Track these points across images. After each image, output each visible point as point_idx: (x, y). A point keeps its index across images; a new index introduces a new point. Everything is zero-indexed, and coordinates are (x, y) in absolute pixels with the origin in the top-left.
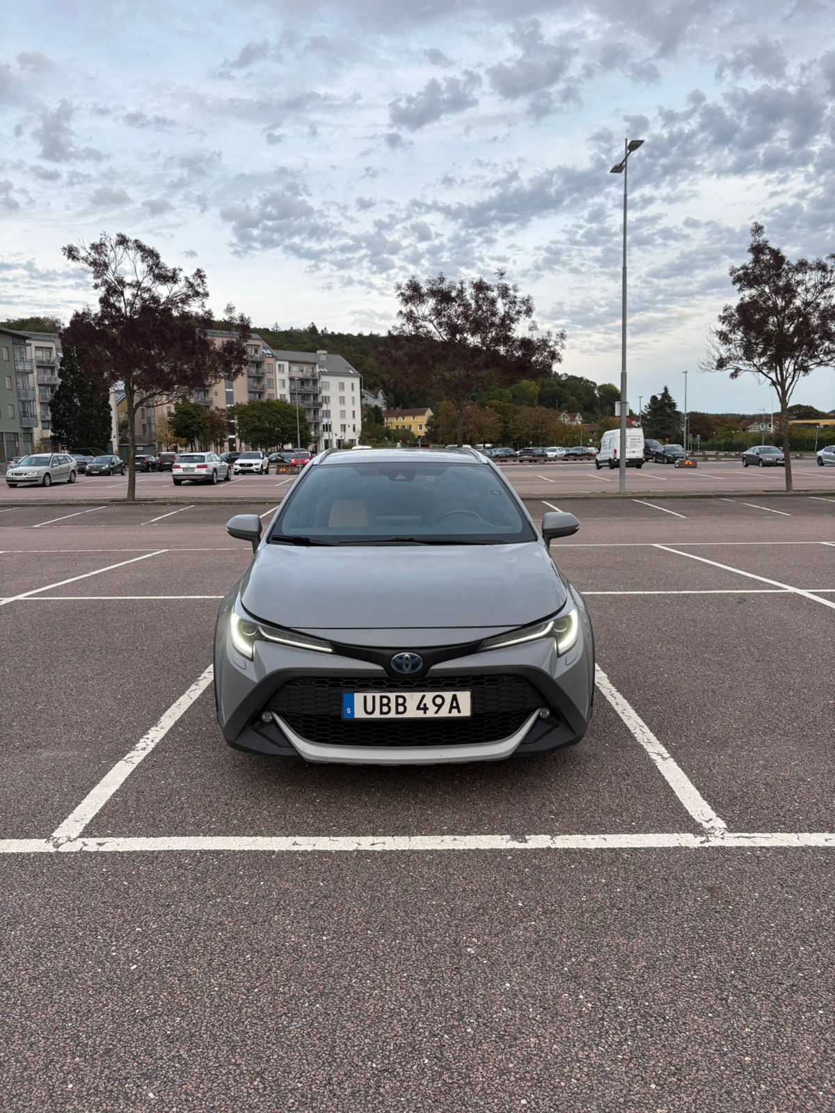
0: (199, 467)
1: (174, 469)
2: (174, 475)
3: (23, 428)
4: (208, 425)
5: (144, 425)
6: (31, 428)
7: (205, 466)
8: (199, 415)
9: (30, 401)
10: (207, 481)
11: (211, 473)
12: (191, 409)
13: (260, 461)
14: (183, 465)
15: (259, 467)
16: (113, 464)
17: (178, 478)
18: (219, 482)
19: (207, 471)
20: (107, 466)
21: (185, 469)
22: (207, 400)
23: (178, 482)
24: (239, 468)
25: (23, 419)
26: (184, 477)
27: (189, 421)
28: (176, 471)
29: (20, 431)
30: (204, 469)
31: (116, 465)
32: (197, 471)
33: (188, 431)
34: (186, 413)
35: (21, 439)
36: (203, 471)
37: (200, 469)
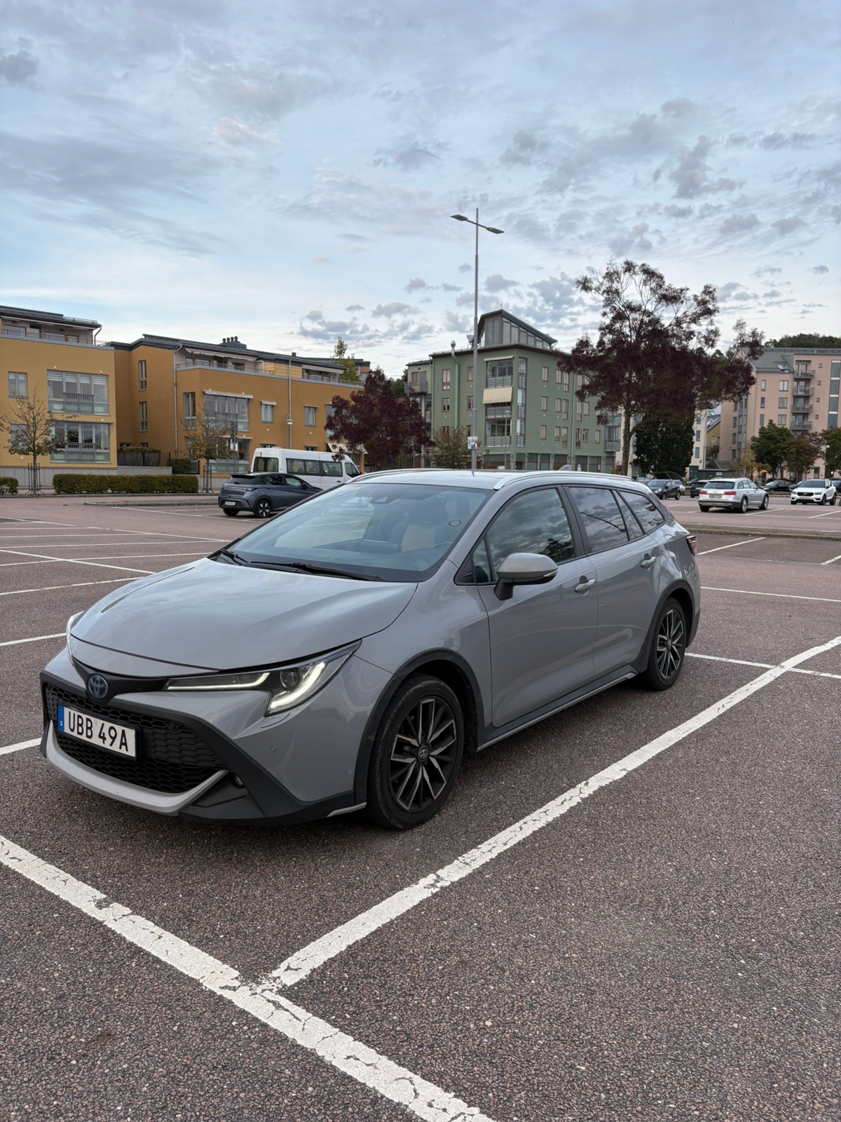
0: (726, 493)
1: (700, 495)
2: (700, 501)
3: (606, 452)
4: (793, 450)
5: (734, 451)
6: (614, 452)
7: (734, 493)
8: (784, 440)
9: (616, 427)
10: (734, 509)
11: (739, 501)
12: (776, 434)
13: (823, 491)
14: (711, 491)
15: (821, 497)
16: (667, 488)
17: (704, 504)
18: (749, 510)
19: (735, 498)
20: (660, 490)
21: (711, 495)
22: (805, 424)
23: (705, 508)
24: (797, 497)
25: (608, 443)
26: (710, 504)
27: (772, 446)
28: (702, 497)
29: (603, 455)
30: (733, 496)
31: (670, 489)
32: (725, 498)
33: (770, 457)
34: (770, 438)
35: (603, 462)
36: (731, 498)
37: (728, 496)
